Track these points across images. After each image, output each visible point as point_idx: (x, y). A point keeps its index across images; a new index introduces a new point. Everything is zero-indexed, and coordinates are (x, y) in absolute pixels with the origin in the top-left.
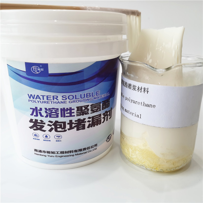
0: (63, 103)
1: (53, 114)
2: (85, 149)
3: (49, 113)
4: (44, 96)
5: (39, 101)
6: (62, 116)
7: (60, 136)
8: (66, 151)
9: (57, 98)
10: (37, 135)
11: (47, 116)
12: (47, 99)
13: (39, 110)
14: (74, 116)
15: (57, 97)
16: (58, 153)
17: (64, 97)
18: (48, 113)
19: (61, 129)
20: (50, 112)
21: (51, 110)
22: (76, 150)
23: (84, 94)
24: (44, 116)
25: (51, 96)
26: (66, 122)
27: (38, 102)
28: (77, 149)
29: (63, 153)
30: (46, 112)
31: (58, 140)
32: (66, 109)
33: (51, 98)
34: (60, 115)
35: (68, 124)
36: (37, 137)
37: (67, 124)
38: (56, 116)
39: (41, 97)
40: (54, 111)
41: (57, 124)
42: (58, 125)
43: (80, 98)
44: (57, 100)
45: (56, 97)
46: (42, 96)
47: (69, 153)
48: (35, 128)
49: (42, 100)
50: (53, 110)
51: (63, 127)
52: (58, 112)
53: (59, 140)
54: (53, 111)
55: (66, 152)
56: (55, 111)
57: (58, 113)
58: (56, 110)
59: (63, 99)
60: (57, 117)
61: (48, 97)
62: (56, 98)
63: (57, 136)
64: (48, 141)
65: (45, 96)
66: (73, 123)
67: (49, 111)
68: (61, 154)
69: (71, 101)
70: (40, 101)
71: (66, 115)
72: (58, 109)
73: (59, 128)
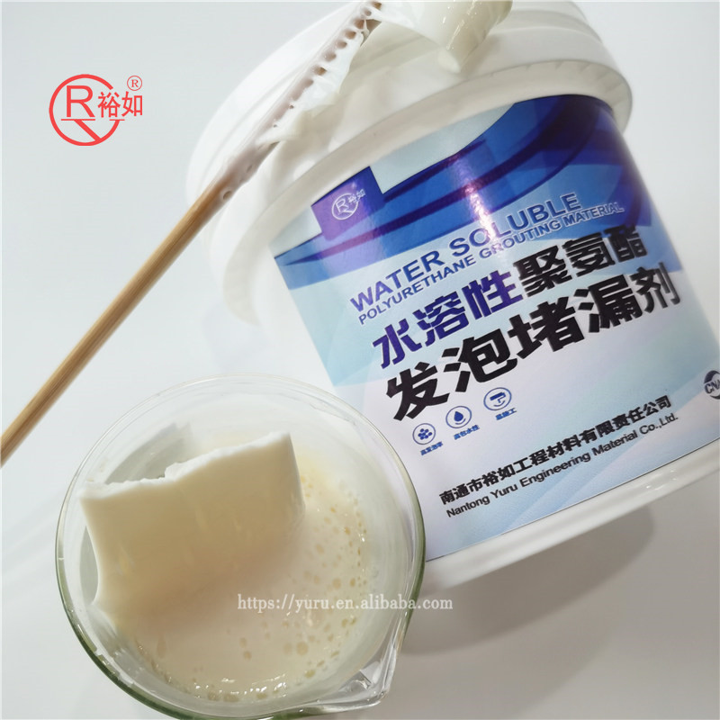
0: (463, 266)
1: (446, 319)
2: (621, 421)
3: (433, 324)
4: (397, 275)
5: (389, 300)
6: (478, 316)
7: (503, 391)
8: (549, 447)
9: (438, 259)
10: (427, 431)
11: (431, 340)
12: (410, 279)
13: (400, 332)
14: (519, 298)
15: (437, 254)
16: (524, 468)
17: (456, 244)
18: (428, 326)
19: (494, 363)
20: (434, 319)
21: (434, 308)
22: (586, 432)
23: (522, 213)
24: (423, 344)
25: (416, 261)
26: (499, 330)
27: (386, 306)
28: (591, 425)
29: (544, 459)
30: (423, 325)
31: (500, 412)
32: (479, 283)
33: (418, 268)
34: (469, 313)
35: (511, 334)
36: (430, 437)
37: (506, 336)
38: (458, 323)
39: (390, 283)
40: (445, 309)
41: (474, 350)
42: (479, 352)
43: (511, 229)
44: (441, 263)
45: (432, 257)
46: (391, 278)
47: (567, 452)
48: (412, 407)
49: (396, 291)
50: (440, 307)
51: (497, 354)
52: (458, 306)
53: (504, 410)
54: (442, 311)
55: (552, 452)
56: (448, 308)
57: (463, 309)
58: (449, 300)
59: (456, 254)
60: (464, 323)
61: (410, 268)
62: (434, 261)
63: (492, 398)
64: (469, 431)
65: (400, 270)
66: (528, 326)
67: (430, 316)
68: (537, 464)
69: (487, 249)
70: (391, 300)
71: (491, 303)
72: (454, 295)
73: (485, 362)
